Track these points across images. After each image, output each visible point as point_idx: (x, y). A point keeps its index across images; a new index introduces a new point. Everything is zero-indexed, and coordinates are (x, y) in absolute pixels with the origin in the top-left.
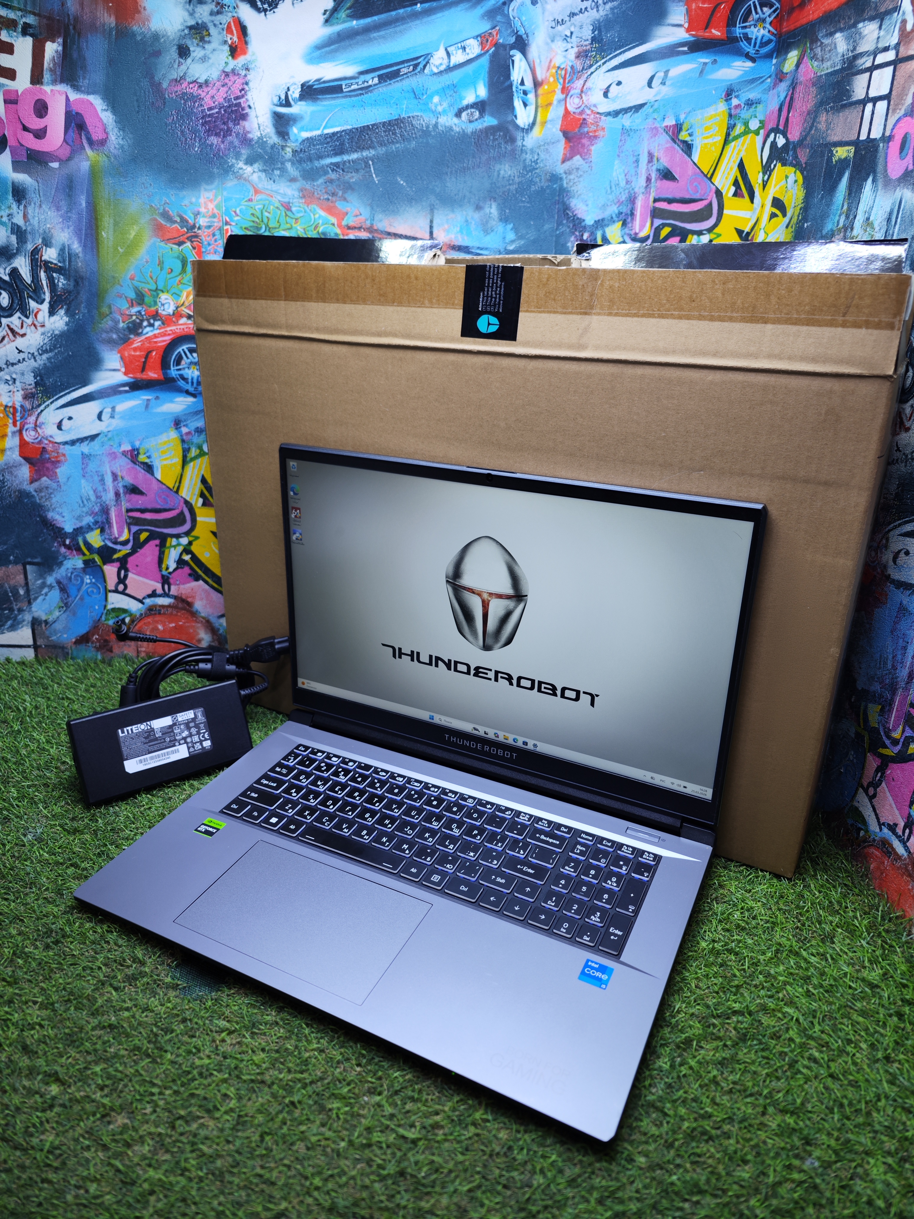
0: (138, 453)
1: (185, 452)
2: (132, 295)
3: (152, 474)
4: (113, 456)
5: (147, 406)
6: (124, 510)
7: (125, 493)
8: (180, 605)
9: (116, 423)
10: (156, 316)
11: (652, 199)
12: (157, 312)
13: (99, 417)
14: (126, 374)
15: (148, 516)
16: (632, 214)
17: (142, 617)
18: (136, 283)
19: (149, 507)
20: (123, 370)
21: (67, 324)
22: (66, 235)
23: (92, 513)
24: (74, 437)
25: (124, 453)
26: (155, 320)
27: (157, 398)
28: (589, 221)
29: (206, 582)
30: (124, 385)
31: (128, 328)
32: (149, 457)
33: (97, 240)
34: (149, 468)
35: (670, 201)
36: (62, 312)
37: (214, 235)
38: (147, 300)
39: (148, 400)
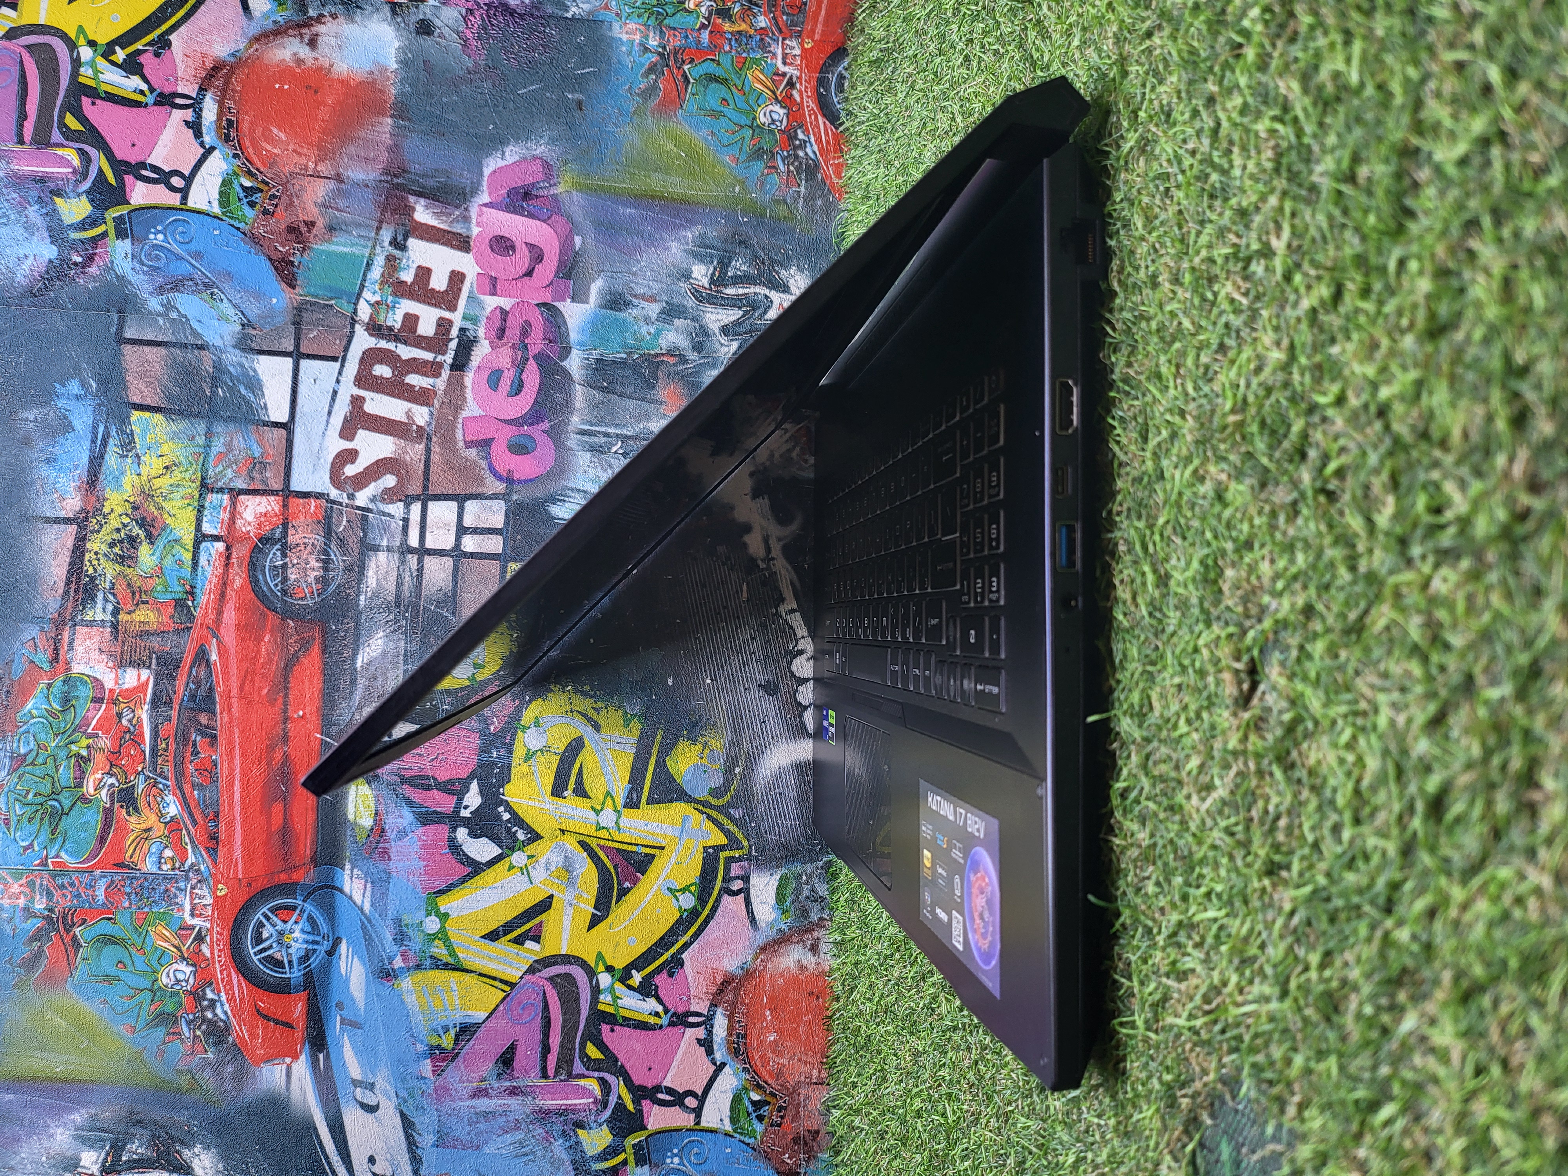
0: (438, 1047)
1: (438, 964)
2: (160, 1032)
3: (478, 1025)
4: (442, 1092)
5: (355, 1025)
6: (543, 1082)
7: (512, 1078)
8: (730, 997)
9: (383, 1081)
10: (196, 995)
11: (18, 148)
12: (190, 993)
13: (371, 1109)
14: (296, 1057)
15: (555, 1041)
16: (42, 180)
17: (749, 1068)
18: (141, 1024)
19: (538, 1037)
20: (288, 1060)
21: (207, 1148)
22: (59, 1131)
23: (548, 1138)
24: (405, 1157)
25: (438, 1072)
26: (204, 998)
27: (340, 1006)
28: (50, 252)
29: (686, 946)
30: (314, 1063)
31: (215, 1044)
32: (446, 1030)
33: (67, 1081)
34: (466, 1031)
35: (23, 116)
36: (187, 1153)
37: (62, 886)
38: (170, 1008)
39: (342, 1022)
